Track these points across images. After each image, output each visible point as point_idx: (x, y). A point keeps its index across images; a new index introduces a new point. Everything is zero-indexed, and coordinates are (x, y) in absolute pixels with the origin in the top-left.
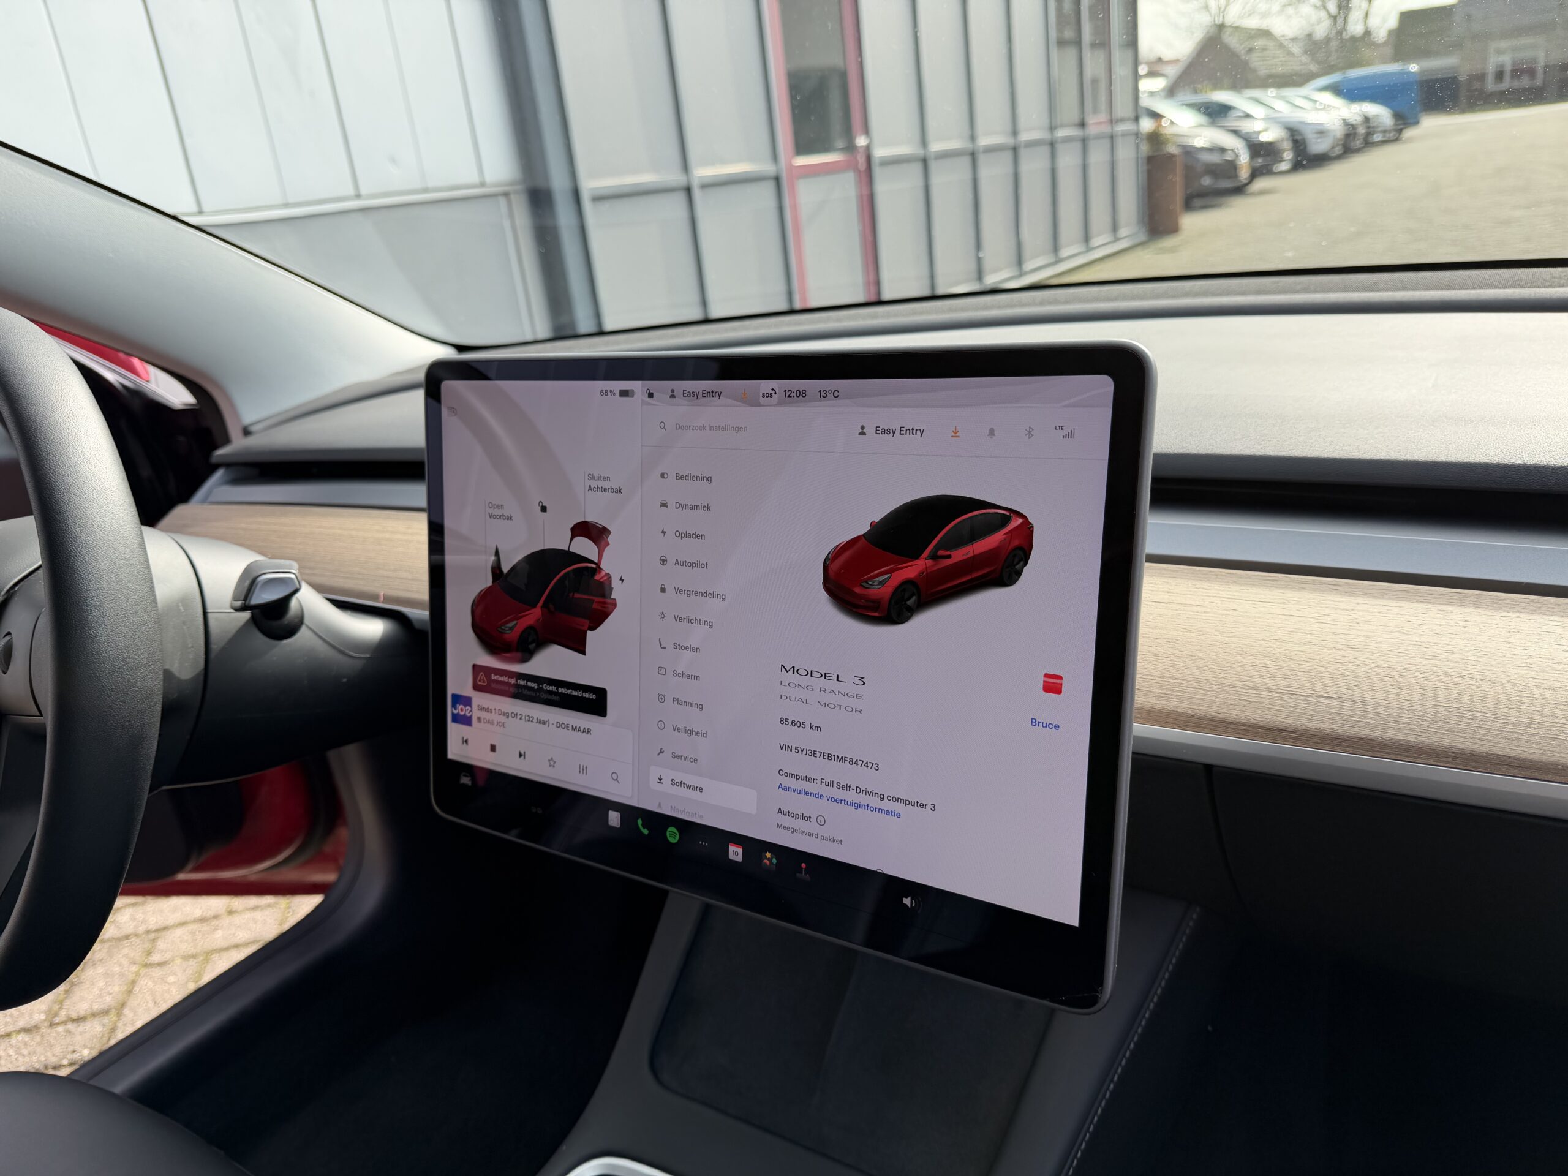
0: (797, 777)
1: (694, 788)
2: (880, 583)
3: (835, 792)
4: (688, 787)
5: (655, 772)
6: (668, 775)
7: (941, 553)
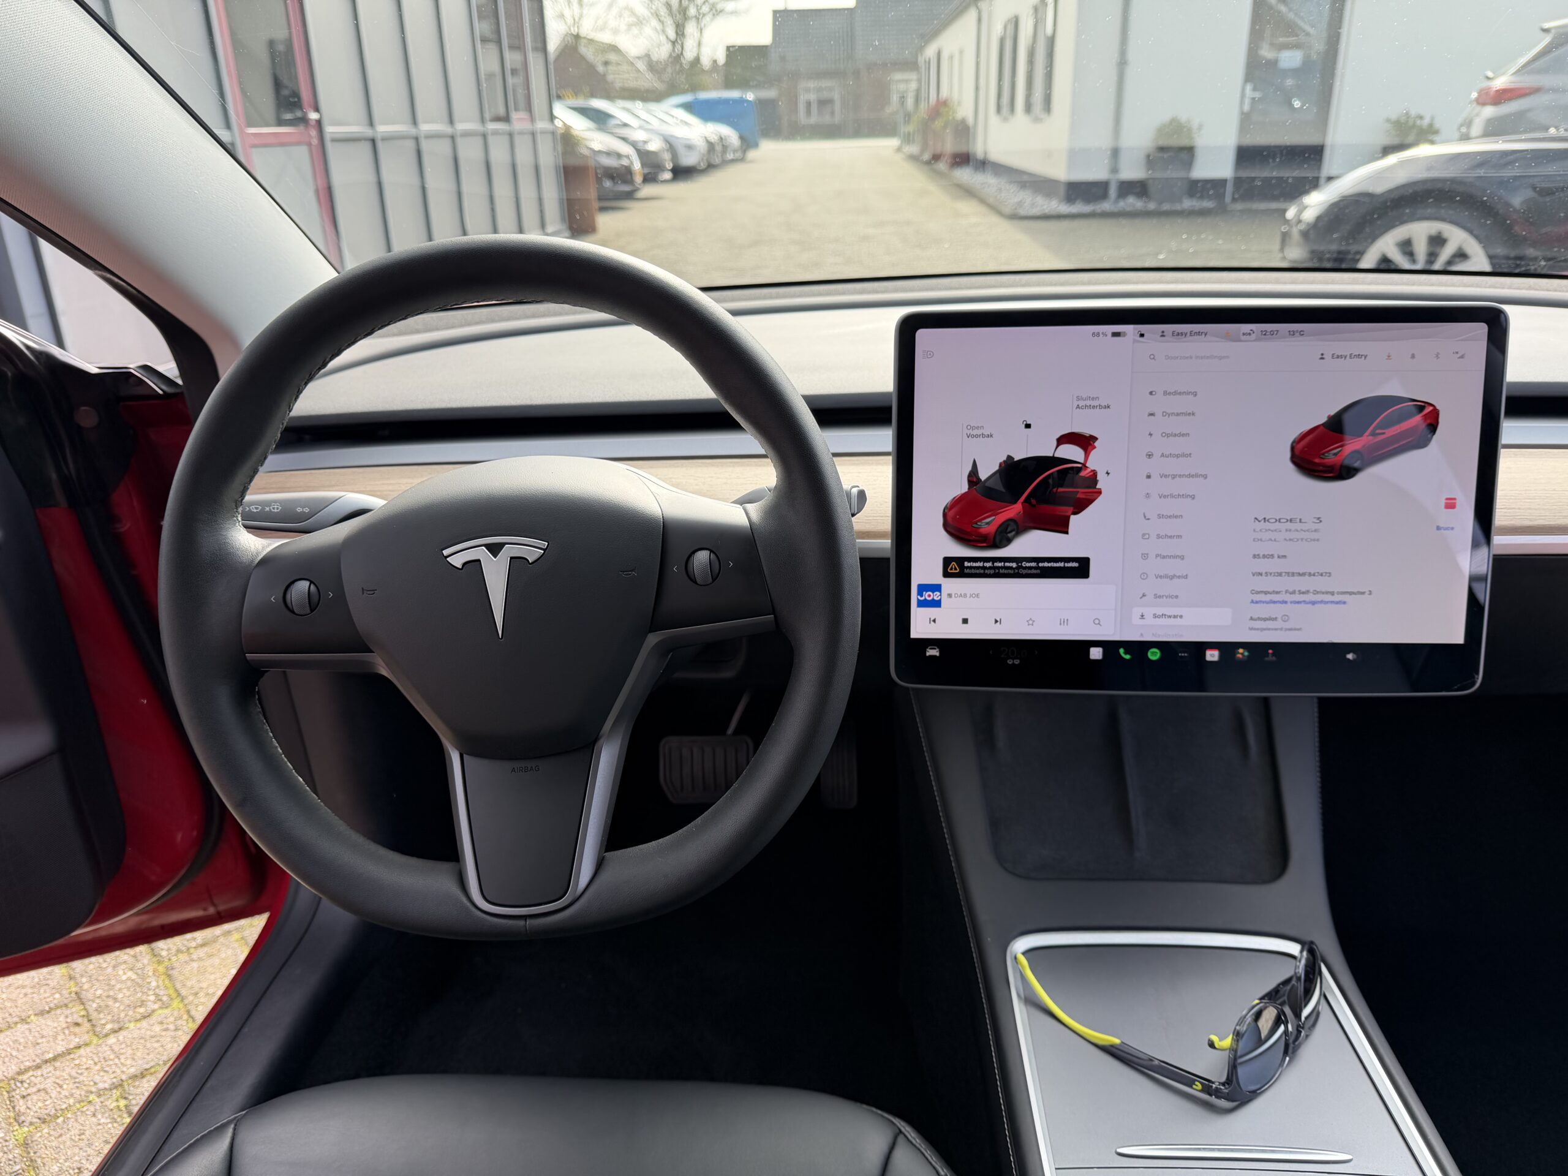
0: (1266, 593)
1: (1175, 617)
2: (1334, 454)
3: (1298, 597)
4: (1170, 617)
5: (1137, 612)
6: (1149, 612)
7: (1377, 431)
